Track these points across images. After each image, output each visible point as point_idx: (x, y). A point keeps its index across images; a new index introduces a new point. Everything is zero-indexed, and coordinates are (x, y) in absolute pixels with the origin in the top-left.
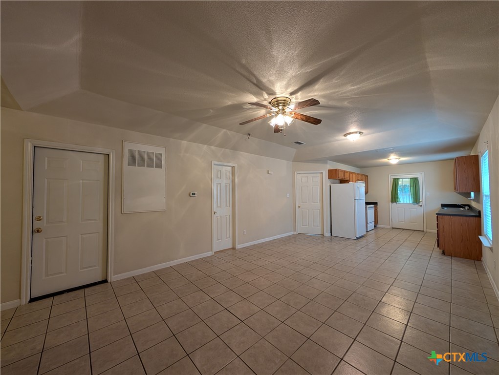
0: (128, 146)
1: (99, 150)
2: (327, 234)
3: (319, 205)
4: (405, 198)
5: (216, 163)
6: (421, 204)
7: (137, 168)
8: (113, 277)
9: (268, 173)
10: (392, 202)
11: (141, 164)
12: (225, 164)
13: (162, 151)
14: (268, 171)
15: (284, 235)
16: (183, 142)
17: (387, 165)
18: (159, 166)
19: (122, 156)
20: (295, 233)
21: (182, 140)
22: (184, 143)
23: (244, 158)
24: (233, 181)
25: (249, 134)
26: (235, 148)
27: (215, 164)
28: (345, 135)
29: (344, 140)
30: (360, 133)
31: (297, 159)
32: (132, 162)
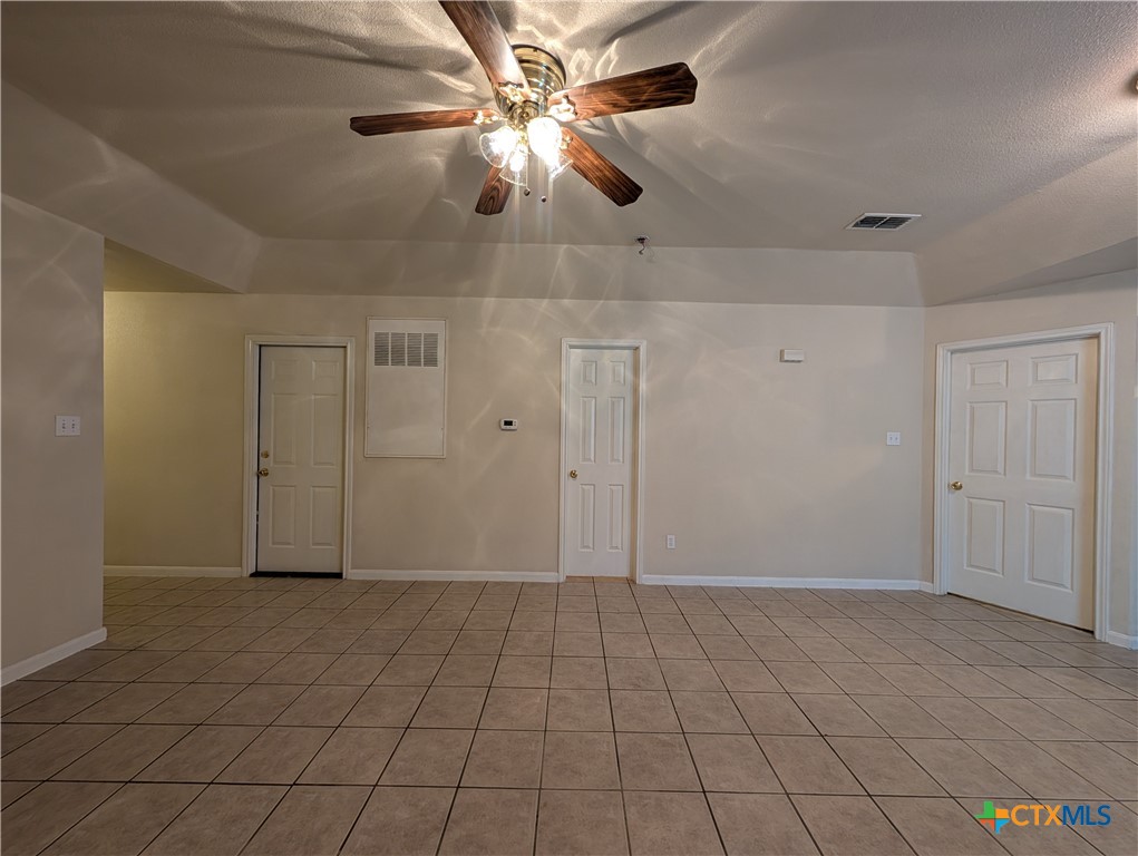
0: (378, 327)
1: (331, 340)
5: (575, 342)
7: (389, 368)
8: (350, 571)
9: (782, 360)
11: (398, 361)
12: (604, 343)
13: (438, 328)
14: (782, 352)
18: (431, 361)
19: (366, 345)
21: (483, 296)
22: (490, 302)
23: (675, 318)
24: (636, 390)
25: (641, 240)
27: (572, 347)
32: (381, 359)
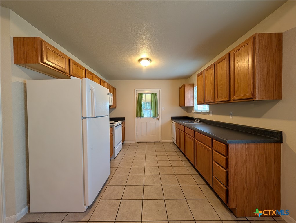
4: (147, 113)
6: (159, 117)
10: (137, 116)
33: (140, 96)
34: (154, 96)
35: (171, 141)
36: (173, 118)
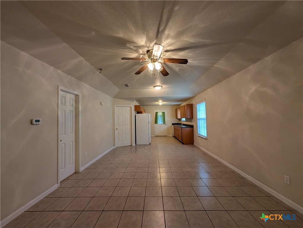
2: (134, 144)
3: (129, 127)
4: (160, 121)
6: (166, 124)
10: (155, 123)
12: (71, 91)
14: (101, 103)
15: (109, 150)
16: (23, 53)
17: (158, 105)
20: (114, 148)
24: (77, 109)
25: (101, 69)
26: (80, 79)
27: (62, 90)
28: (154, 87)
29: (153, 89)
30: (162, 86)
31: (117, 97)
33: (157, 113)
34: (164, 113)
35: (172, 135)
36: (173, 124)
